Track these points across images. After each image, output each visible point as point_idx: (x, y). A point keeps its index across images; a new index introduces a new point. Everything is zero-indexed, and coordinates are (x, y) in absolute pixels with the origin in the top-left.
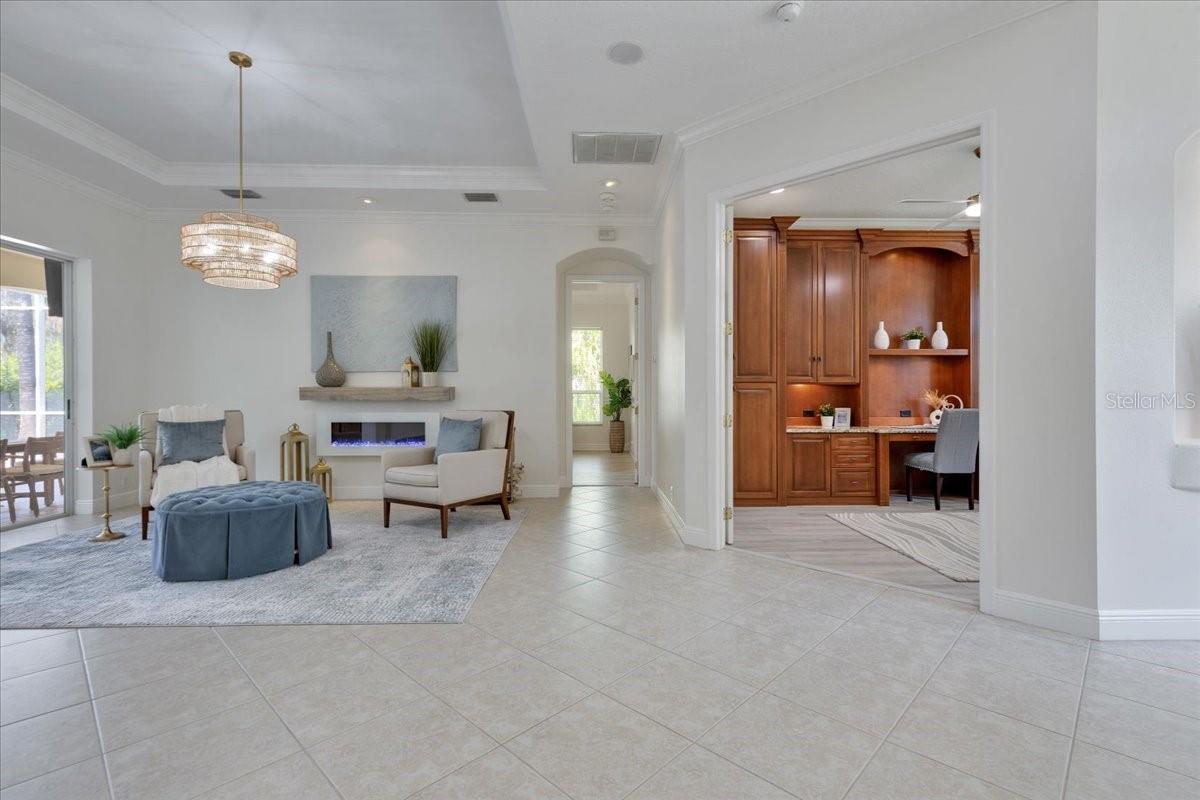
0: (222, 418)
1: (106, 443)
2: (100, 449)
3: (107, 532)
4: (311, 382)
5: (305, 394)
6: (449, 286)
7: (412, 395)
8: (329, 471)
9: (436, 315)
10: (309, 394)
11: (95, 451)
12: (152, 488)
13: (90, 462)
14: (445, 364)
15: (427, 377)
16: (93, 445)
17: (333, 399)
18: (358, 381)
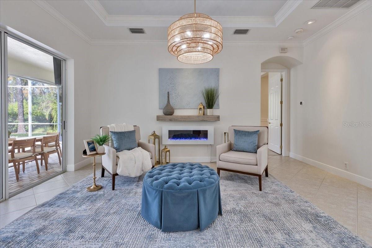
0: (133, 130)
1: (93, 142)
2: (91, 146)
3: (95, 186)
4: (161, 113)
5: (159, 118)
6: (216, 72)
7: (204, 119)
8: (169, 151)
9: (211, 84)
10: (160, 118)
11: (90, 147)
12: (117, 165)
13: (88, 152)
14: (215, 106)
15: (209, 112)
16: (89, 144)
17: (171, 120)
18: (178, 113)
